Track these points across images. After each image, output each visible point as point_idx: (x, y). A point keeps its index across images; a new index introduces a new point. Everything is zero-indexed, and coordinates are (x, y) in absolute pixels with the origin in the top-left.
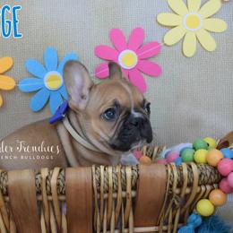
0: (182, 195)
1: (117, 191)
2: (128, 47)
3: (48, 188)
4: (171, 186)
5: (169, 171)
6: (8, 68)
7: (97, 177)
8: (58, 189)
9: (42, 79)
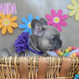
0: (76, 67)
1: (55, 65)
2: (57, 16)
3: (32, 63)
4: (72, 65)
5: (72, 59)
6: (15, 20)
7: (49, 61)
8: (36, 64)
9: (27, 25)
